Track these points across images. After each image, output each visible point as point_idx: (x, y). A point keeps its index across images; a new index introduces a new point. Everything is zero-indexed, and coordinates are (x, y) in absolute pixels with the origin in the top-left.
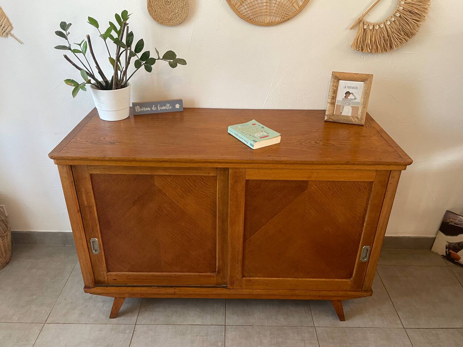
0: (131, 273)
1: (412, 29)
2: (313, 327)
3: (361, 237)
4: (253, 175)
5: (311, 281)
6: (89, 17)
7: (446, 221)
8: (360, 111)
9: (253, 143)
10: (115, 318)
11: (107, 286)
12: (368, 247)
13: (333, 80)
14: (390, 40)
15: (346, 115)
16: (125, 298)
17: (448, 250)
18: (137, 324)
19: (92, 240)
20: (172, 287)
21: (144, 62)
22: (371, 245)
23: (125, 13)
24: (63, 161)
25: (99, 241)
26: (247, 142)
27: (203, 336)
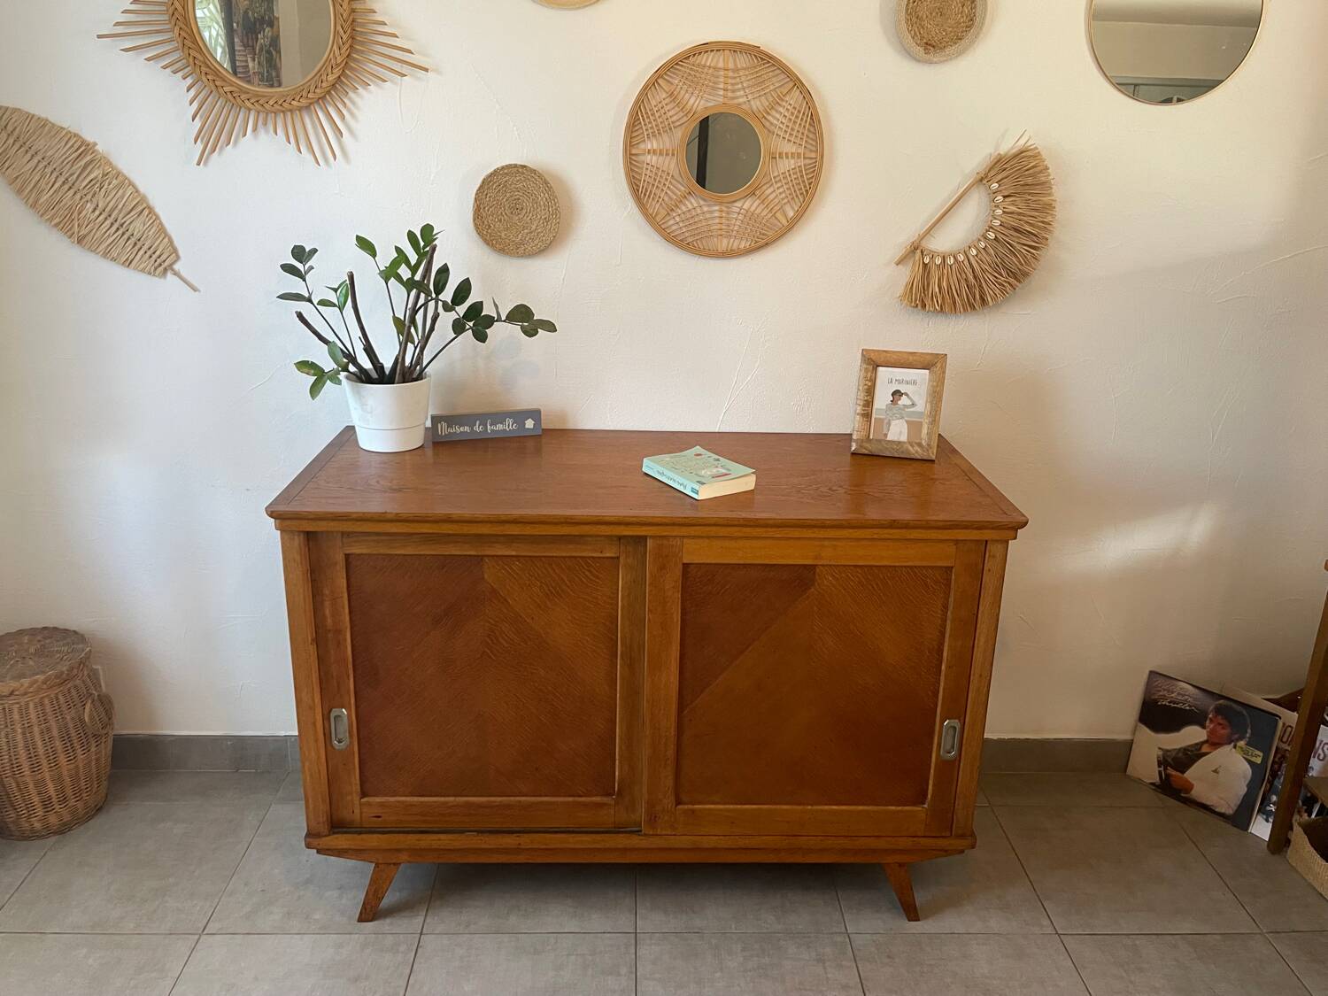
0: (416, 799)
1: (1022, 265)
2: (842, 933)
3: (937, 698)
4: (699, 553)
5: (836, 811)
6: (357, 236)
7: (1153, 697)
8: (925, 431)
9: (697, 487)
10: (371, 921)
11: (360, 833)
12: (956, 723)
13: (865, 366)
14: (981, 286)
15: (896, 439)
16: (400, 864)
17: (1165, 769)
18: (424, 931)
19: (335, 712)
20: (512, 832)
21: (471, 324)
22: (962, 718)
23: (427, 230)
24: (295, 523)
25: (349, 715)
26: (685, 487)
27: (583, 955)
